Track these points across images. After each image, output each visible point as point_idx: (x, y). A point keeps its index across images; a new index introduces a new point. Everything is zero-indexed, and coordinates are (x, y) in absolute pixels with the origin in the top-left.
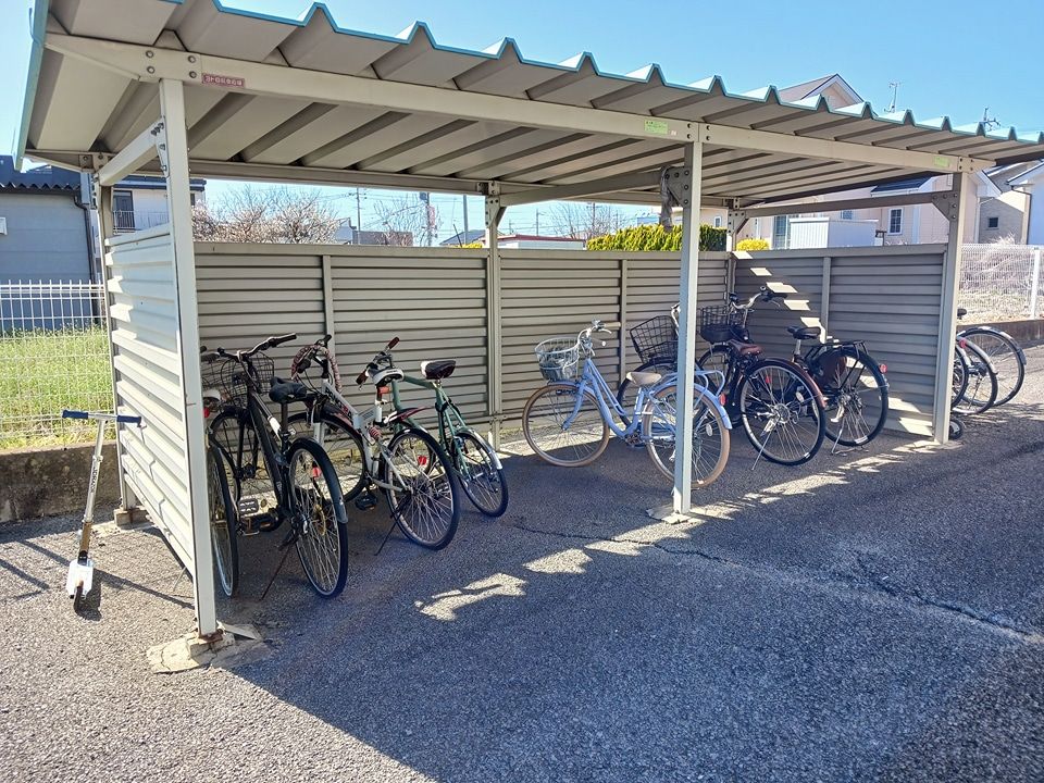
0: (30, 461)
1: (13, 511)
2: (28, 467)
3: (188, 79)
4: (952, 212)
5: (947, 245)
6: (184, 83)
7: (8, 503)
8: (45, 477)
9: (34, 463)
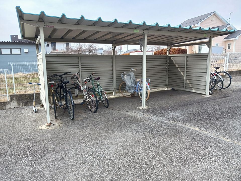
0: (25, 96)
1: (23, 105)
2: (25, 97)
3: (44, 26)
4: (209, 46)
5: (208, 53)
6: (43, 27)
7: (22, 103)
8: (28, 99)
9: (26, 96)
